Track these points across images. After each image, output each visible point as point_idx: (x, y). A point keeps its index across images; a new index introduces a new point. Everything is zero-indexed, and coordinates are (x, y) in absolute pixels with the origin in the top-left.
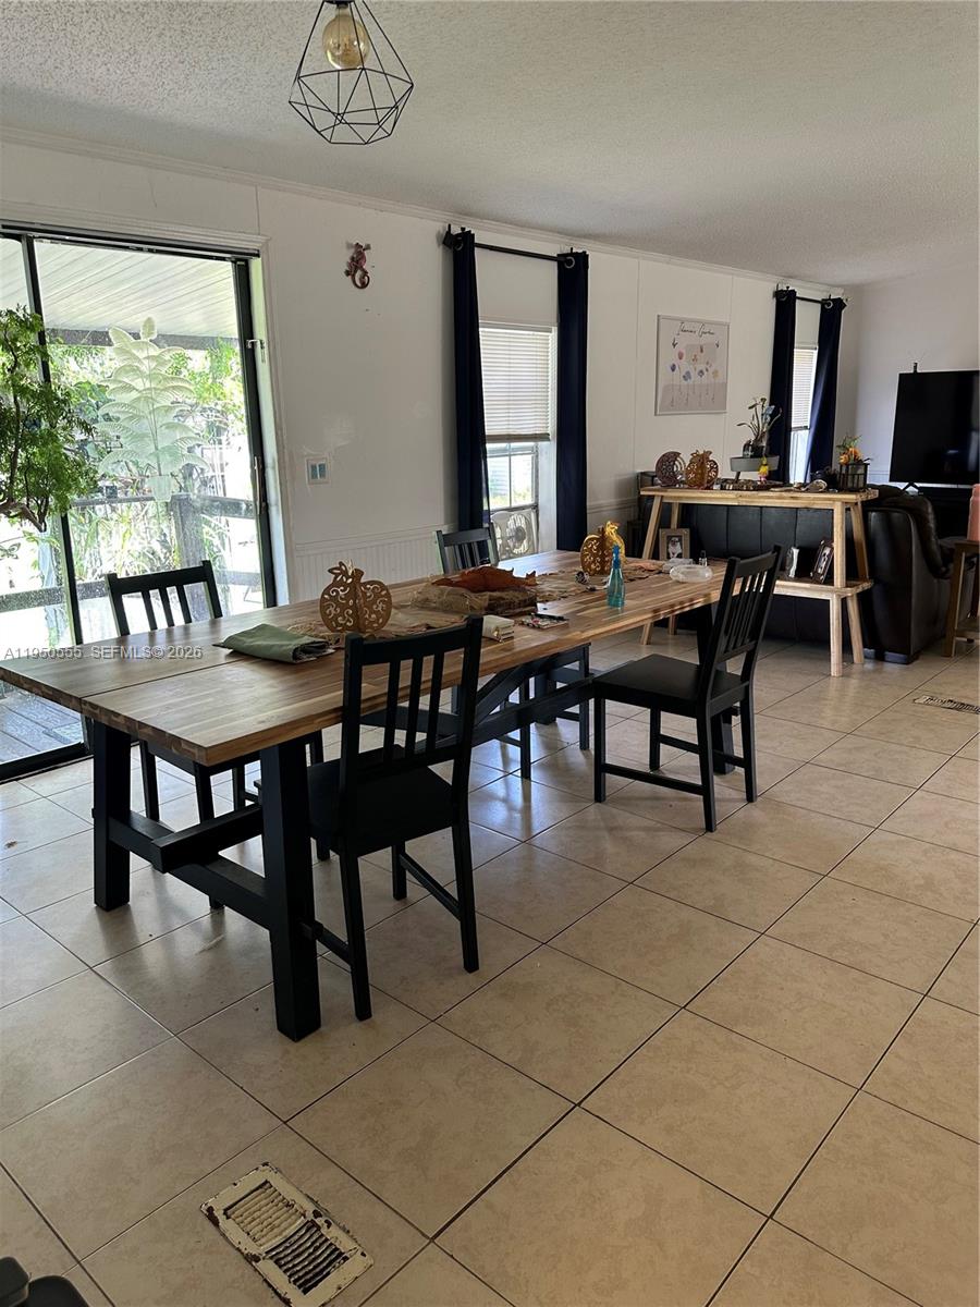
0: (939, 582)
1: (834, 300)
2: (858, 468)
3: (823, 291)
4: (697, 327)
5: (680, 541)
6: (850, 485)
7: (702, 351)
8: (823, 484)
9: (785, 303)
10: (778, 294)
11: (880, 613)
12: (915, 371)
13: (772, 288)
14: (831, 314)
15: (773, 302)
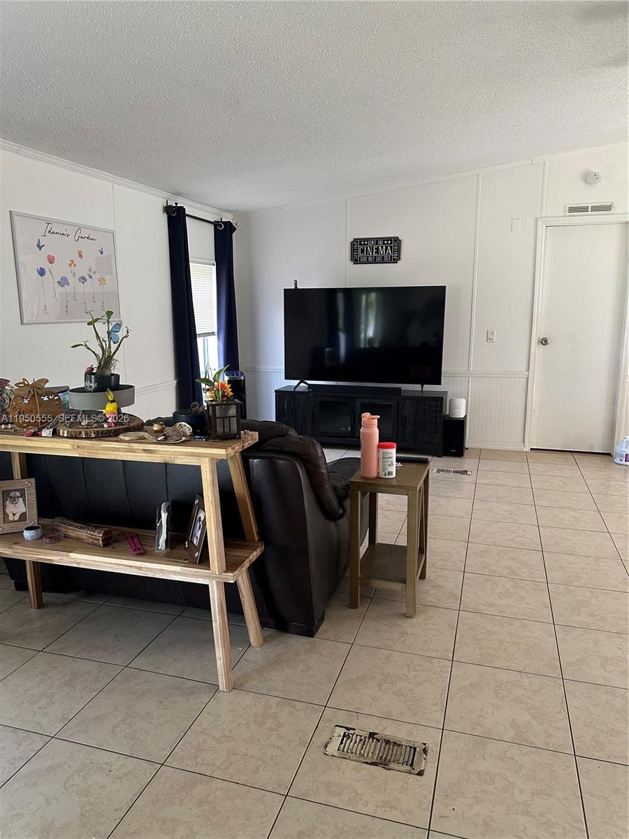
0: (336, 525)
1: (224, 223)
2: (227, 410)
3: (215, 214)
4: (71, 231)
5: (23, 495)
6: (219, 430)
7: (81, 256)
8: (187, 428)
9: (176, 219)
10: (168, 209)
11: (276, 581)
12: (296, 287)
13: (161, 203)
14: (224, 235)
15: (164, 218)
